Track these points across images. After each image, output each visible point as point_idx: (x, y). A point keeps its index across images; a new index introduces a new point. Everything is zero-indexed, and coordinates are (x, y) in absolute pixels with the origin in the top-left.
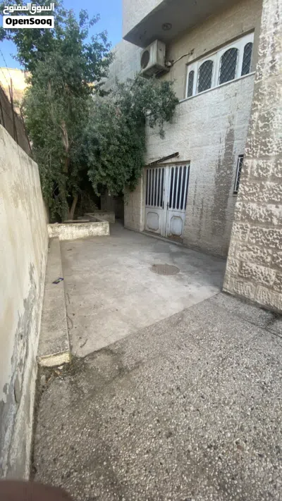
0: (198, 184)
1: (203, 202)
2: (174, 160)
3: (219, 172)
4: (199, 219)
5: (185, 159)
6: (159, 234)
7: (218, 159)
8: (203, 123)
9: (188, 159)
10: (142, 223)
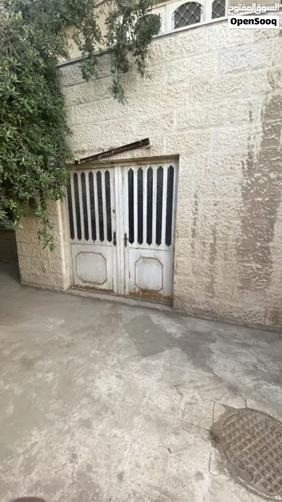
0: (202, 198)
1: (214, 232)
2: (138, 154)
3: (251, 175)
4: (206, 262)
5: (165, 153)
6: (110, 292)
7: (246, 151)
8: (207, 83)
9: (173, 152)
10: (66, 272)
